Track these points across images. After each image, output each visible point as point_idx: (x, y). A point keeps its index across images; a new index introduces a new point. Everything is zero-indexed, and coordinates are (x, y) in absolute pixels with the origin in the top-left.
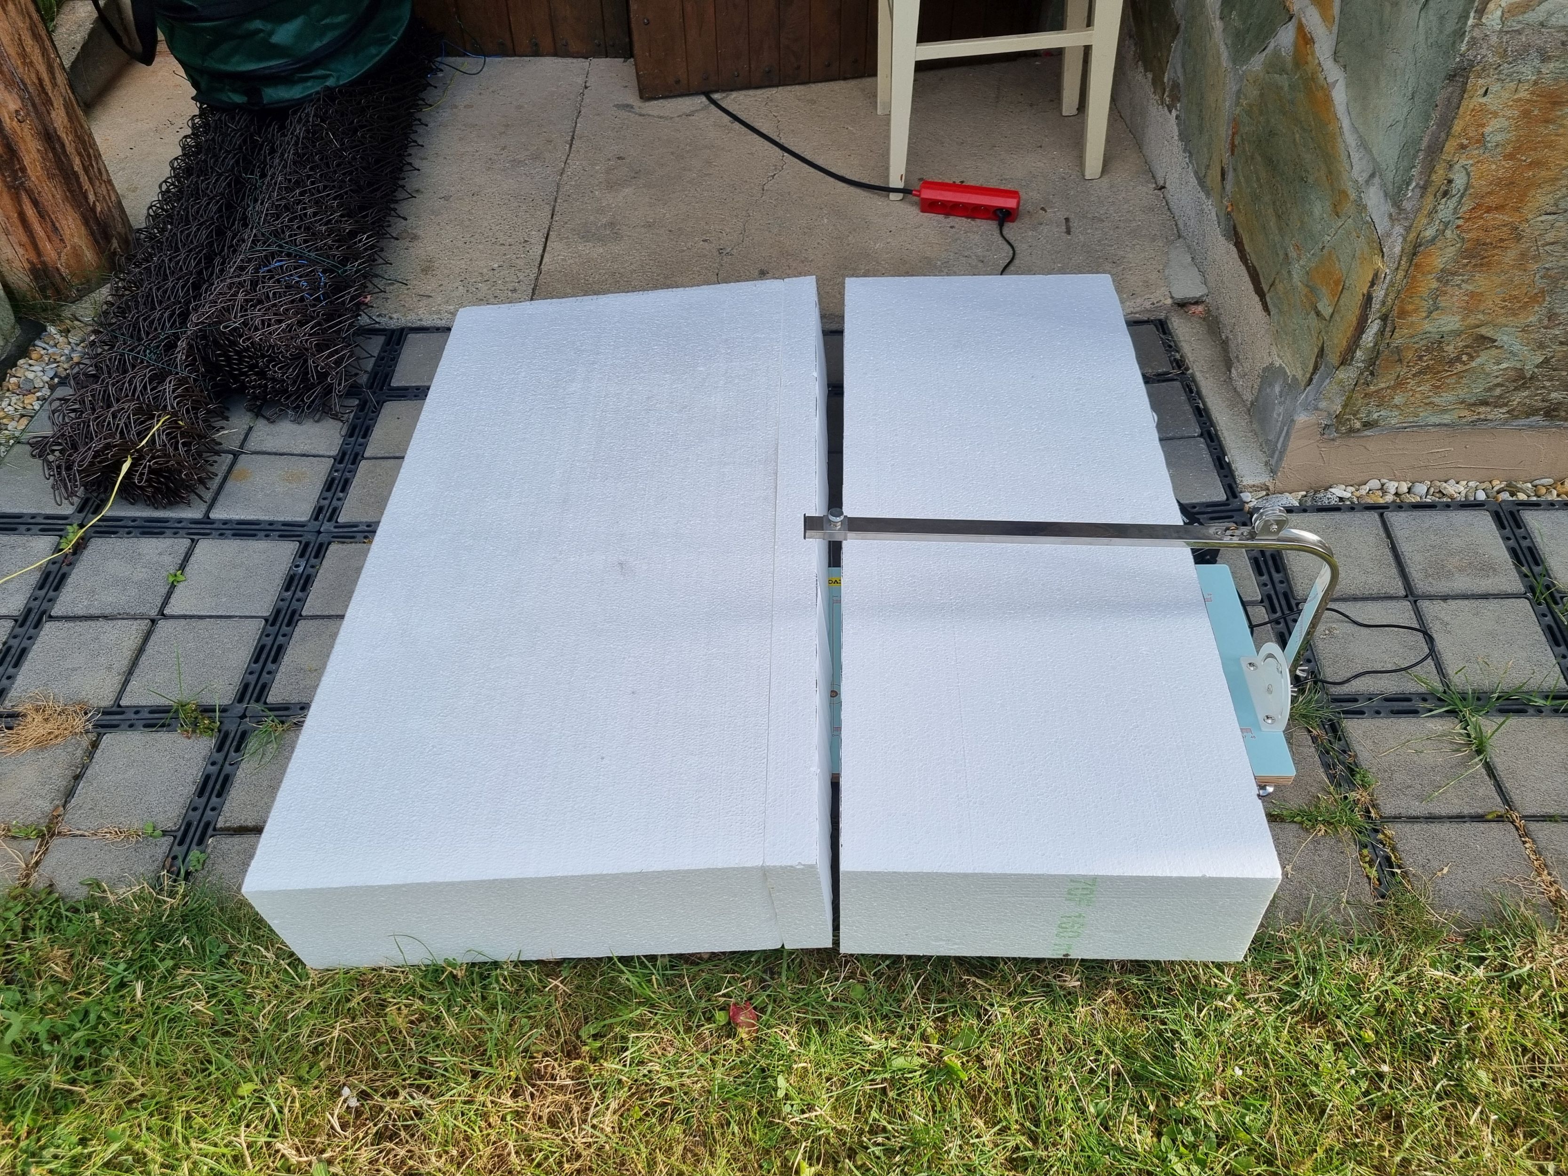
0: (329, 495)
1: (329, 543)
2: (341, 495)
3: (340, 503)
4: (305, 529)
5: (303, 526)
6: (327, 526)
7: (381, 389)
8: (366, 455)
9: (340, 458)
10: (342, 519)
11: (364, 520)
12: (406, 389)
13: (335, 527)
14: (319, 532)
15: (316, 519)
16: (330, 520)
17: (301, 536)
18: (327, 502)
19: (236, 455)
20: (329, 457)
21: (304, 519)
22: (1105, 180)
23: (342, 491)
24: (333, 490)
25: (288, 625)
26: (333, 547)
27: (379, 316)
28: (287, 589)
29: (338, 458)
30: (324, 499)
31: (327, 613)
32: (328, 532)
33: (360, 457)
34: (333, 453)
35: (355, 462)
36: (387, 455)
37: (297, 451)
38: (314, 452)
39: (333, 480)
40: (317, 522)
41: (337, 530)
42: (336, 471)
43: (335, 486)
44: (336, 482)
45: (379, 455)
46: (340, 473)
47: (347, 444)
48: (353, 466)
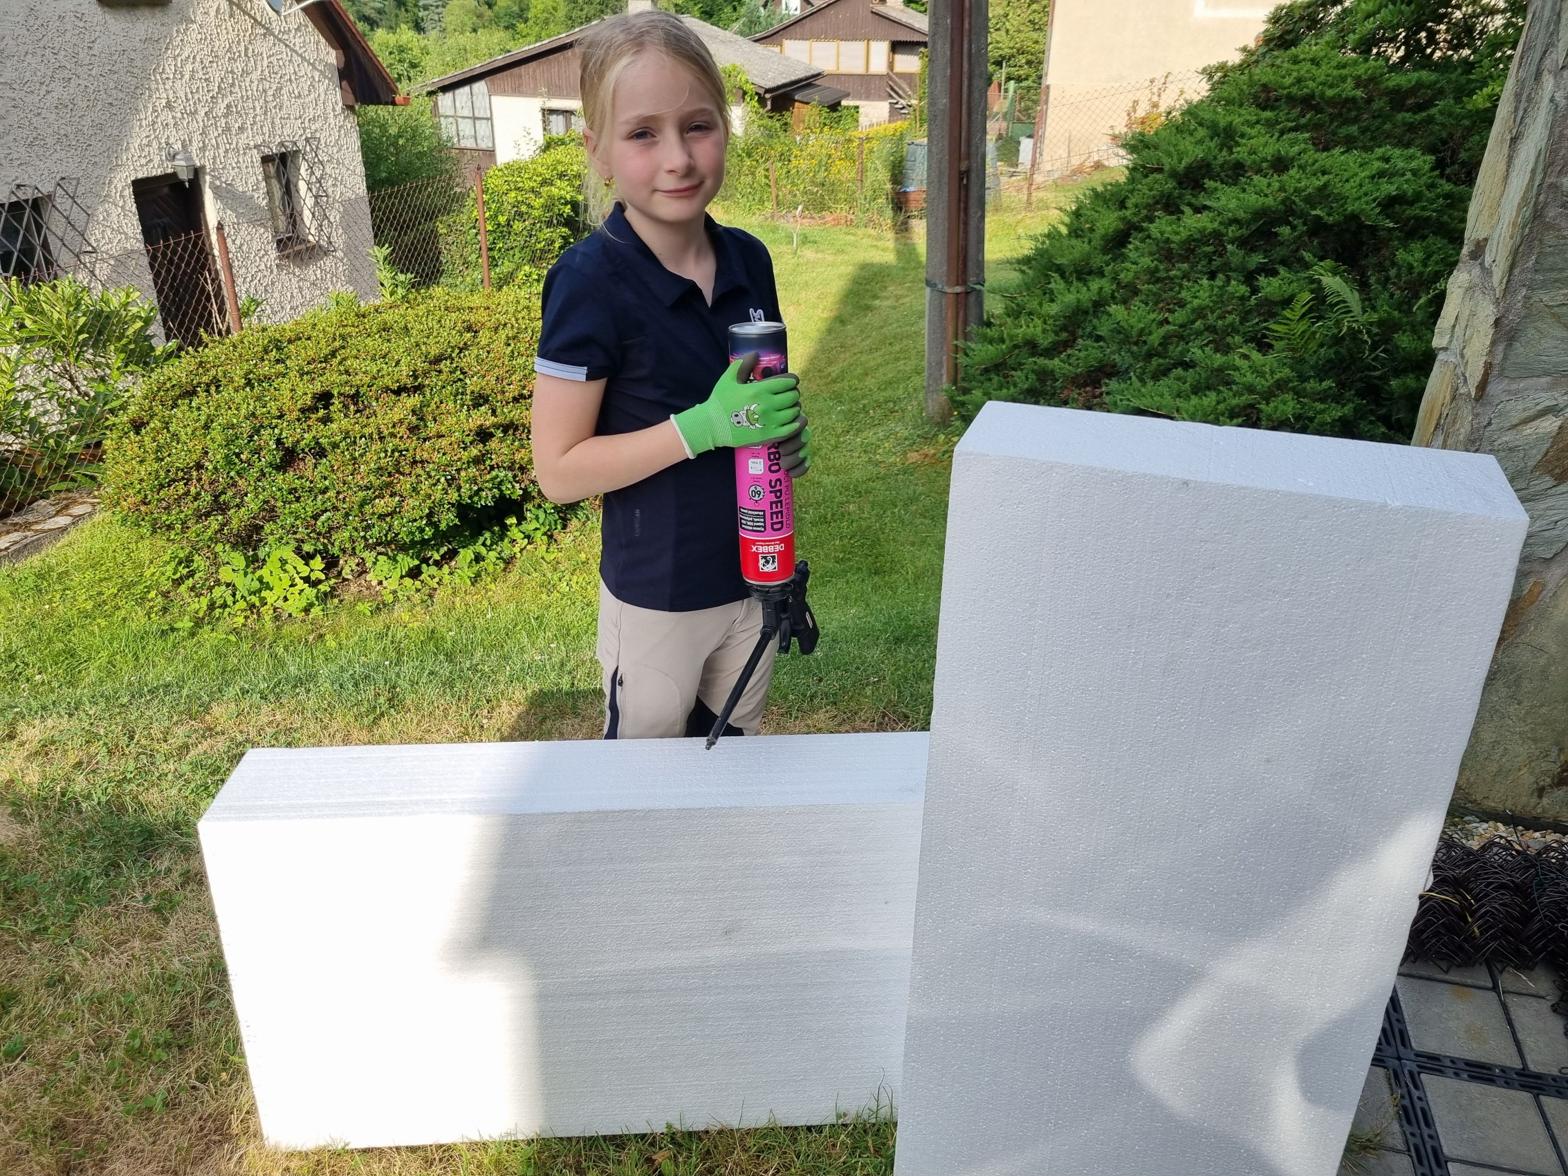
0: (1462, 1065)
1: (1385, 1067)
2: (1466, 1076)
3: (1452, 1074)
4: (1401, 1048)
5: (1405, 1045)
6: (1410, 1065)
8: (1543, 1098)
9: (1524, 1072)
10: (1424, 1076)
11: (1429, 1095)
13: (1411, 1074)
14: (1399, 1059)
15: (1418, 1055)
16: (1420, 1066)
17: (1388, 1043)
18: (1448, 1064)
19: (1495, 988)
20: (1524, 1064)
21: (1415, 1045)
23: (1472, 1077)
24: (1469, 1069)
29: (1526, 1072)
30: (1453, 1062)
32: (1402, 1066)
33: (1536, 1091)
34: (1532, 1067)
35: (1524, 1087)
36: (1549, 1116)
37: (1520, 1036)
38: (1526, 1050)
39: (1489, 1069)
40: (1413, 1057)
41: (1406, 1072)
42: (1503, 1071)
43: (1478, 1070)
44: (1485, 1072)
45: (1546, 1109)
46: (1502, 1074)
47: (1553, 1079)
48: (1517, 1085)
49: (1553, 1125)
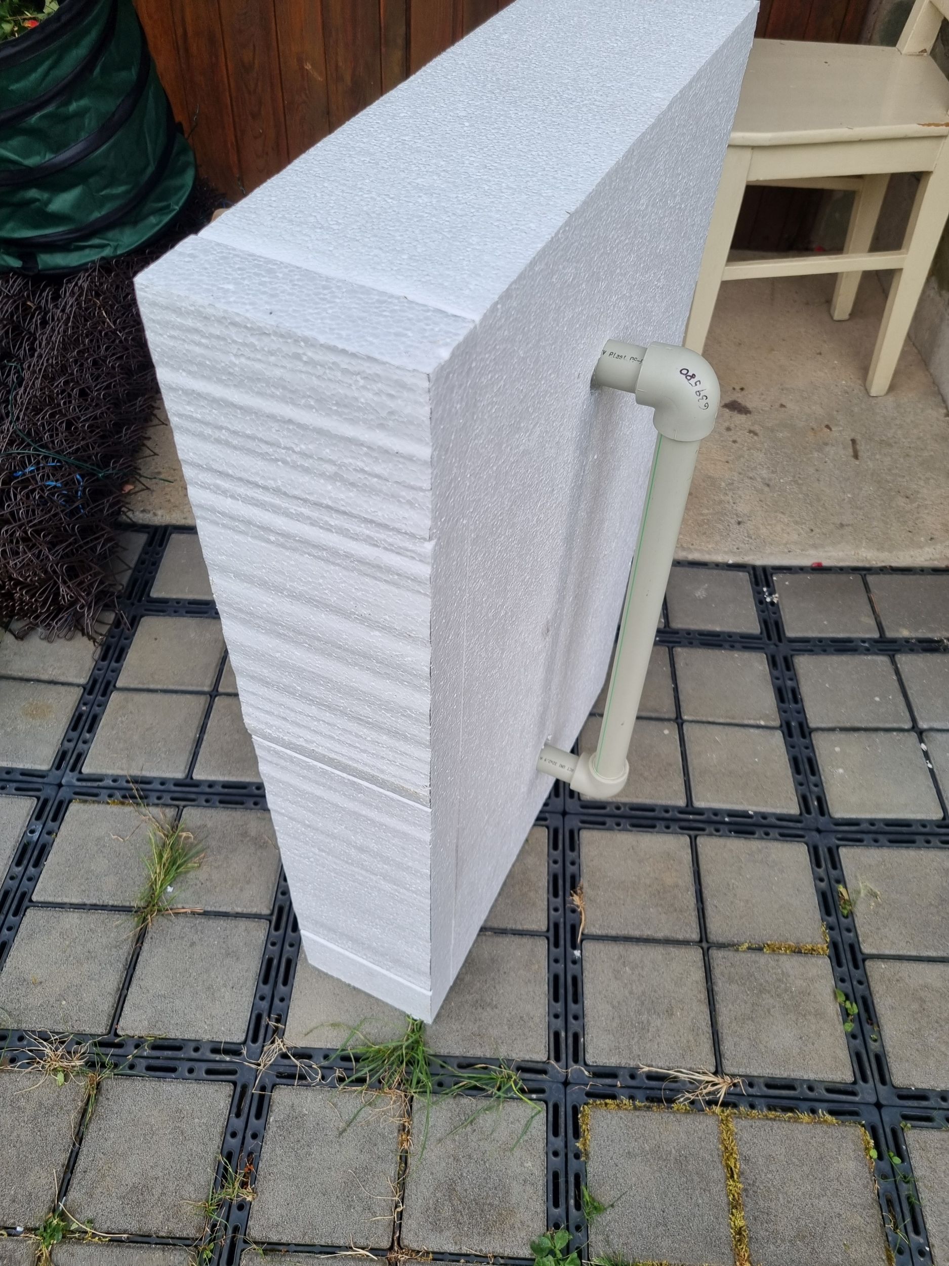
0: (75, 735)
1: (70, 801)
2: (88, 736)
3: (85, 746)
4: (45, 780)
5: (43, 777)
6: (69, 778)
7: (140, 601)
8: (119, 684)
9: (90, 688)
10: (86, 770)
11: (110, 772)
12: (165, 601)
13: (79, 780)
14: (60, 785)
15: (58, 767)
16: (72, 770)
17: (39, 790)
18: (72, 745)
20: (78, 685)
21: (45, 767)
22: (891, 398)
23: (89, 731)
24: (79, 730)
25: (15, 915)
26: (74, 807)
27: (143, 511)
28: (18, 864)
29: (88, 687)
30: (69, 741)
31: (59, 900)
32: (70, 785)
33: (111, 687)
34: (83, 681)
35: (106, 693)
36: (140, 686)
37: (45, 677)
38: (62, 679)
39: (80, 716)
40: (59, 773)
41: (79, 784)
42: (85, 704)
43: (82, 723)
44: (84, 718)
45: (132, 686)
46: (89, 706)
47: (99, 670)
48: (103, 699)
49: (152, 686)
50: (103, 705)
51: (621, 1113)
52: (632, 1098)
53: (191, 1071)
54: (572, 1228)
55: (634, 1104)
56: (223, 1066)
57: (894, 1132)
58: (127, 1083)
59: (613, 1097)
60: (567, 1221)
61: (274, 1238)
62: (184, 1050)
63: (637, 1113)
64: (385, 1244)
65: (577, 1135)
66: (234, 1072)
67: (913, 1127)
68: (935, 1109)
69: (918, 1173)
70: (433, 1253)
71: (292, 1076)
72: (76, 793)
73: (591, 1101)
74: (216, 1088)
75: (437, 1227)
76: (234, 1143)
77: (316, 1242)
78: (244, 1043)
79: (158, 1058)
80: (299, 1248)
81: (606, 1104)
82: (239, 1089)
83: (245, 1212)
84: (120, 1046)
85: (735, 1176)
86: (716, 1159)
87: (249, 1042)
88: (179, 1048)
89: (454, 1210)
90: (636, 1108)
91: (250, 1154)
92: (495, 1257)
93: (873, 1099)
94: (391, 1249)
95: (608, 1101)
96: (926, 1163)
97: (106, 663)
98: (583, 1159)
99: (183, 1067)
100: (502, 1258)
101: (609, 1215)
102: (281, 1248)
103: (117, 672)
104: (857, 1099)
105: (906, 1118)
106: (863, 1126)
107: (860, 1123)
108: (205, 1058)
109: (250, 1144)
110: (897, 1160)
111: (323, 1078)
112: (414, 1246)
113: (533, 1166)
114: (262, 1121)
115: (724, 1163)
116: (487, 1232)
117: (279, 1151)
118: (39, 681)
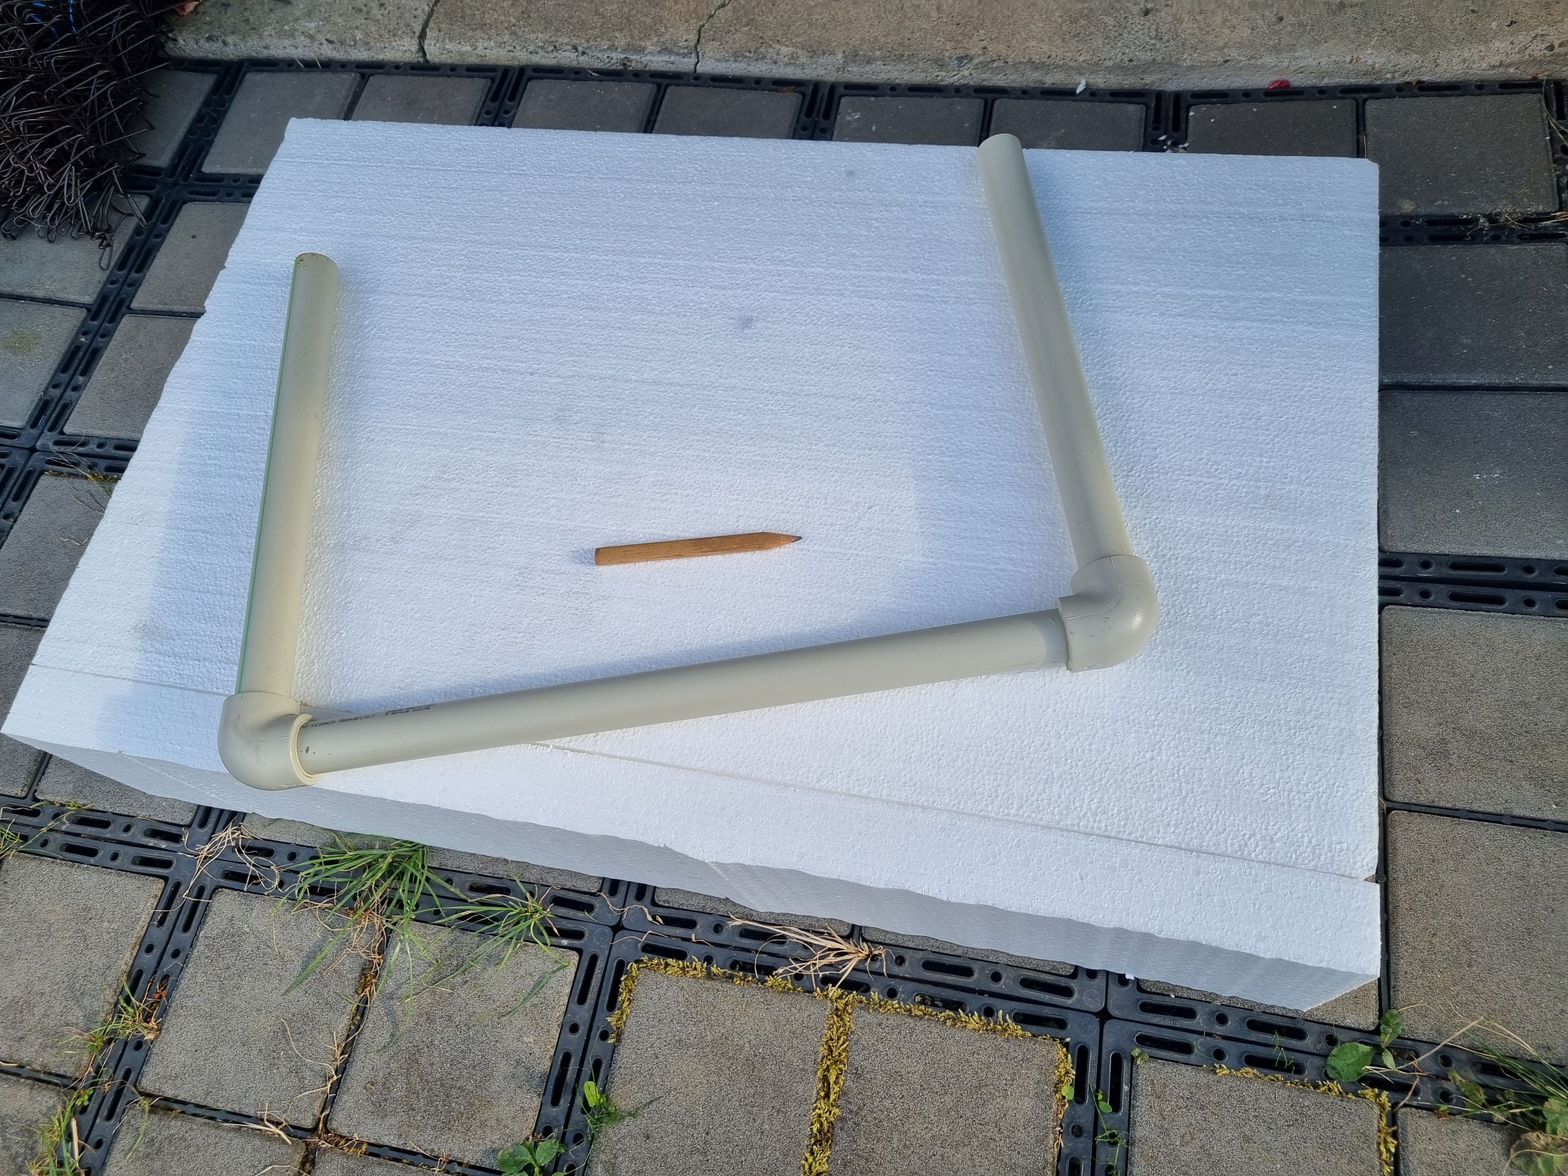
0: (64, 377)
1: (41, 473)
2: (81, 379)
3: (74, 394)
4: (15, 442)
5: (12, 437)
6: (47, 440)
7: (186, 178)
8: (135, 305)
9: (94, 311)
10: (68, 429)
11: (98, 432)
12: (218, 178)
13: (57, 443)
14: (33, 450)
15: (34, 425)
16: (51, 430)
18: (57, 392)
20: (81, 306)
21: (17, 424)
23: (82, 375)
24: (71, 371)
26: (45, 481)
27: (210, 39)
29: (94, 309)
30: (55, 386)
32: (45, 451)
33: (124, 309)
34: (88, 299)
35: (114, 319)
36: (161, 307)
37: (40, 294)
38: (63, 296)
39: (77, 349)
40: (35, 432)
41: (56, 448)
42: (85, 334)
43: (76, 361)
44: (81, 354)
45: (150, 307)
46: (89, 336)
47: (112, 283)
48: (110, 325)
49: (176, 308)
50: (107, 335)
51: (684, 982)
52: (709, 960)
53: (115, 857)
54: (570, 1137)
55: (708, 969)
56: (155, 855)
57: (1117, 1060)
58: (32, 865)
59: (680, 955)
60: (566, 1126)
61: (170, 1094)
62: (110, 828)
63: (709, 984)
64: (308, 1123)
65: (612, 1006)
66: (167, 864)
67: (1153, 1058)
68: (1200, 1033)
69: (1139, 1132)
70: (369, 1144)
71: (241, 877)
72: (49, 462)
73: (645, 958)
74: (138, 883)
75: (380, 1111)
76: (149, 960)
77: (220, 1106)
78: (189, 826)
79: (78, 835)
80: (198, 1111)
81: (667, 965)
82: (170, 888)
83: (141, 1053)
84: (35, 813)
85: (832, 1097)
86: (809, 1067)
87: (195, 825)
88: (105, 824)
89: (409, 1090)
90: (710, 976)
91: (166, 977)
92: (450, 1162)
93: (1098, 1007)
94: (314, 1130)
95: (670, 960)
96: (1156, 1119)
97: (123, 273)
98: (611, 1041)
99: (105, 850)
100: (460, 1164)
101: (627, 1127)
102: (175, 1106)
103: (135, 285)
104: (1069, 1002)
105: (1144, 1041)
106: (1066, 1045)
107: (1062, 1040)
108: (135, 841)
109: (169, 964)
110: (1105, 1107)
111: (281, 884)
112: (344, 1131)
113: (536, 1043)
114: (189, 934)
115: (819, 1074)
116: (447, 1126)
117: (200, 979)
118: (33, 299)
